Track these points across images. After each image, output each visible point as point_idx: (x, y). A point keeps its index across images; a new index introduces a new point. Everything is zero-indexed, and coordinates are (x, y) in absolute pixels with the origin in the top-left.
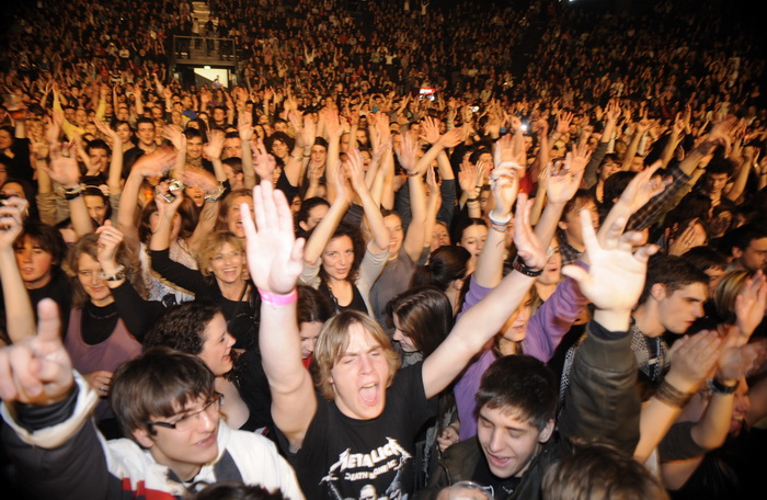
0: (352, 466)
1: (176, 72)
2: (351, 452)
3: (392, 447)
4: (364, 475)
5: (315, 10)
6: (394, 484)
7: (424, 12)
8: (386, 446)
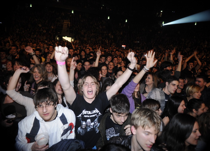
0: (86, 113)
1: (58, 37)
2: (86, 110)
3: (96, 111)
4: (89, 116)
5: (95, 24)
6: (96, 120)
7: (124, 26)
8: (95, 110)
